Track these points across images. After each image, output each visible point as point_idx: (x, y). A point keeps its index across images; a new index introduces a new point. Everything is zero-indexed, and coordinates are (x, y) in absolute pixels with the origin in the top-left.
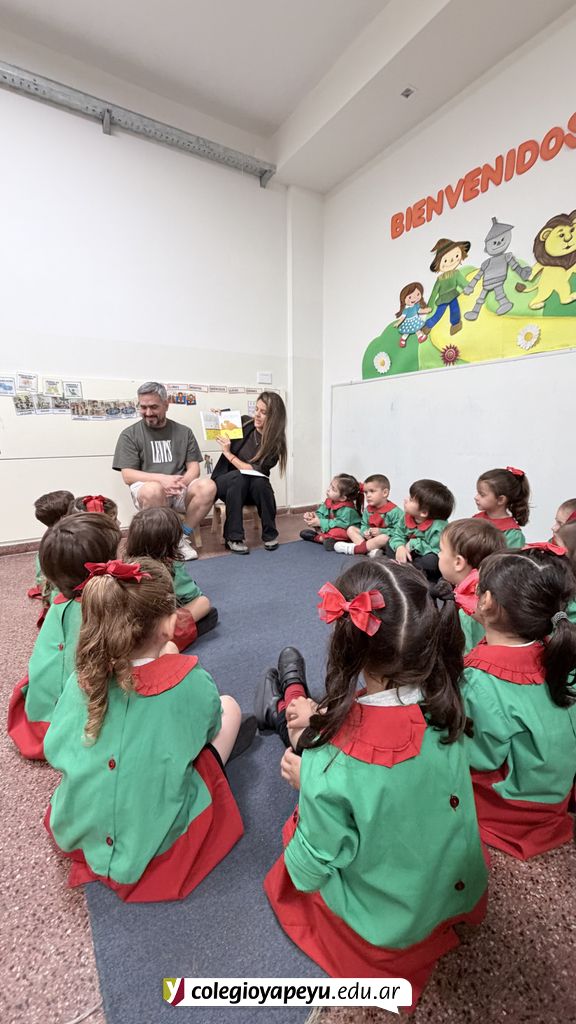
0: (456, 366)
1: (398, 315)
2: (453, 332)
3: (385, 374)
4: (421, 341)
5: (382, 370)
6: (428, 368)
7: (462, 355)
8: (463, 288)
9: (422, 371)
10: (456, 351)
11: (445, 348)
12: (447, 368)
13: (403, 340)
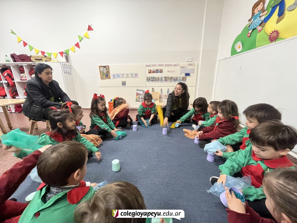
1: (250, 20)
2: (278, 22)
3: (240, 52)
4: (260, 31)
5: (239, 50)
6: (261, 46)
7: (281, 35)
9: (258, 48)
10: (277, 32)
11: (271, 33)
12: (272, 44)
13: (249, 33)
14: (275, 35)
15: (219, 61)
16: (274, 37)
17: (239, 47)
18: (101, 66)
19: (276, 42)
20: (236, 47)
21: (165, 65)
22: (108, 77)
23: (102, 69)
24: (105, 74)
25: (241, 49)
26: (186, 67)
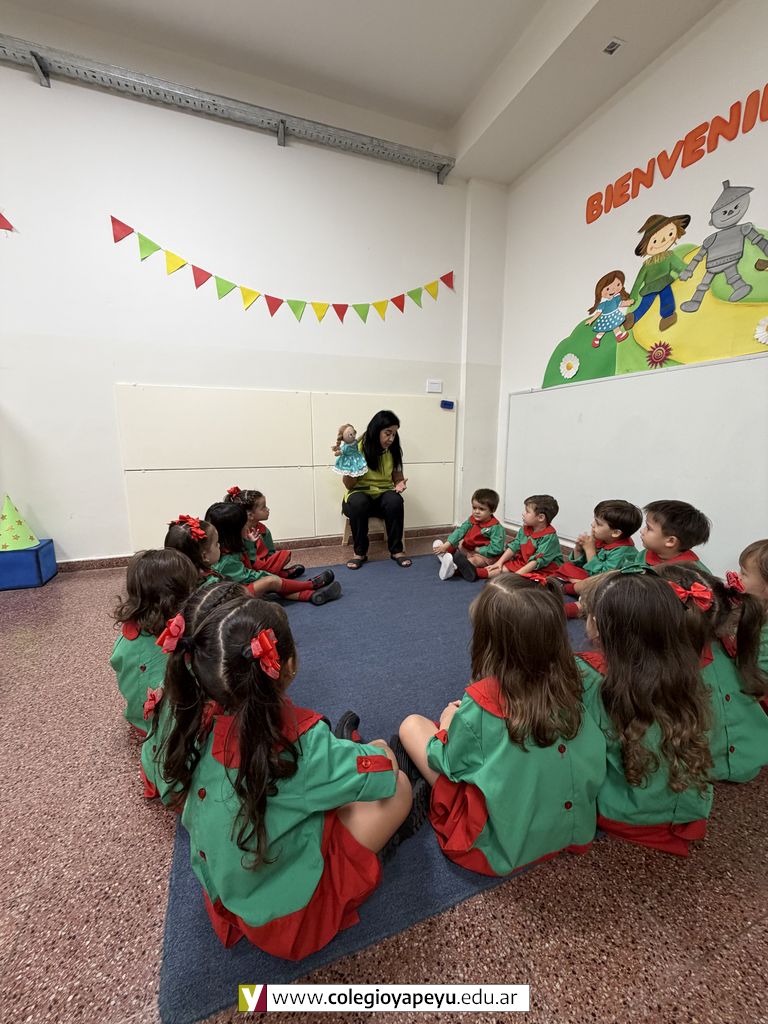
1: (592, 311)
2: (663, 327)
3: (571, 380)
4: (620, 339)
5: (568, 375)
6: (628, 371)
7: (675, 355)
8: (679, 272)
9: (620, 376)
10: (667, 349)
11: (654, 346)
12: (653, 371)
13: (597, 339)
14: (661, 352)
15: (510, 395)
16: (660, 357)
17: (570, 367)
19: (663, 368)
20: (562, 366)
25: (575, 372)
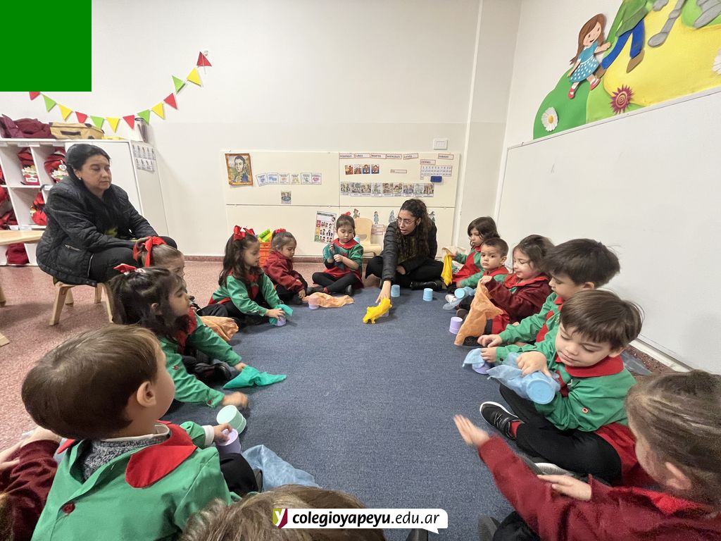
0: (628, 112)
1: (574, 60)
2: (630, 69)
3: (552, 132)
4: (594, 87)
6: (596, 119)
7: (636, 99)
9: (590, 124)
10: (628, 91)
11: (617, 92)
12: (618, 116)
13: (572, 90)
14: (624, 96)
15: (508, 149)
16: (622, 102)
17: (551, 121)
18: (231, 155)
19: (626, 114)
20: (545, 120)
21: (384, 156)
22: (248, 181)
23: (232, 162)
24: (241, 174)
25: (555, 124)
26: (432, 162)
